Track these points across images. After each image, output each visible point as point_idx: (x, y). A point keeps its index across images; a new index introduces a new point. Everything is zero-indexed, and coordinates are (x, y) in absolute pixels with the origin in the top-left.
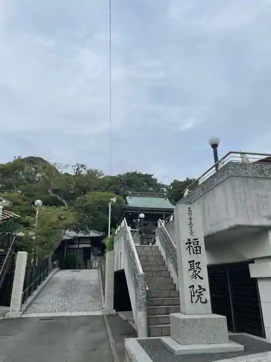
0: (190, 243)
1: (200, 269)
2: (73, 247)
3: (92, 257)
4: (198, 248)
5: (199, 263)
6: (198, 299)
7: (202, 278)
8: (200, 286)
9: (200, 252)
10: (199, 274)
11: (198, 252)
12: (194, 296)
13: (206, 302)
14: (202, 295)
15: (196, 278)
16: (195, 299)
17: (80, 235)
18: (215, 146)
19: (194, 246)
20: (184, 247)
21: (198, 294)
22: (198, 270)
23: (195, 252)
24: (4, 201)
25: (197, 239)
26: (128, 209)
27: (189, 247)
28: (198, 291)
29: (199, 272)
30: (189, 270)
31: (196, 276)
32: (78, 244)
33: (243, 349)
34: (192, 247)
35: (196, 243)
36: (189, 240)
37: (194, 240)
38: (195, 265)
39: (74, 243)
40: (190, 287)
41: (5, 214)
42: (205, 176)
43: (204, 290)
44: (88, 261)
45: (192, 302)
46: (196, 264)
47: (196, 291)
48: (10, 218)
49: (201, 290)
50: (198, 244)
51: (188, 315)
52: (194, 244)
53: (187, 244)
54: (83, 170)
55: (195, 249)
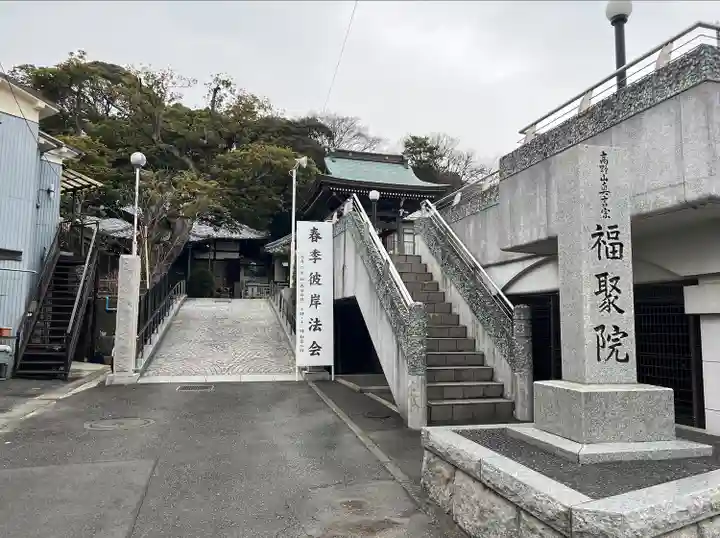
0: (601, 234)
1: (619, 291)
2: (206, 256)
3: (243, 278)
4: (617, 247)
5: (617, 278)
6: (612, 353)
7: (621, 311)
8: (616, 328)
9: (621, 256)
10: (617, 303)
11: (617, 255)
12: (603, 347)
13: (627, 360)
14: (620, 344)
15: (609, 311)
16: (604, 353)
17: (223, 233)
18: (619, 21)
19: (609, 242)
20: (586, 241)
21: (611, 343)
22: (615, 293)
23: (611, 255)
24: (64, 149)
25: (616, 227)
26: (332, 185)
27: (598, 242)
28: (613, 337)
29: (616, 297)
30: (597, 293)
31: (608, 305)
32: (215, 252)
33: (710, 453)
34: (605, 243)
35: (614, 235)
36: (599, 228)
37: (609, 228)
38: (609, 283)
39: (207, 250)
40: (597, 329)
41: (69, 179)
42: (596, 91)
43: (625, 335)
44: (236, 284)
45: (599, 359)
46: (611, 280)
47: (609, 337)
48: (81, 188)
49: (619, 336)
50: (616, 238)
51: (589, 384)
52: (609, 238)
53: (594, 236)
54: (228, 93)
55: (610, 249)
